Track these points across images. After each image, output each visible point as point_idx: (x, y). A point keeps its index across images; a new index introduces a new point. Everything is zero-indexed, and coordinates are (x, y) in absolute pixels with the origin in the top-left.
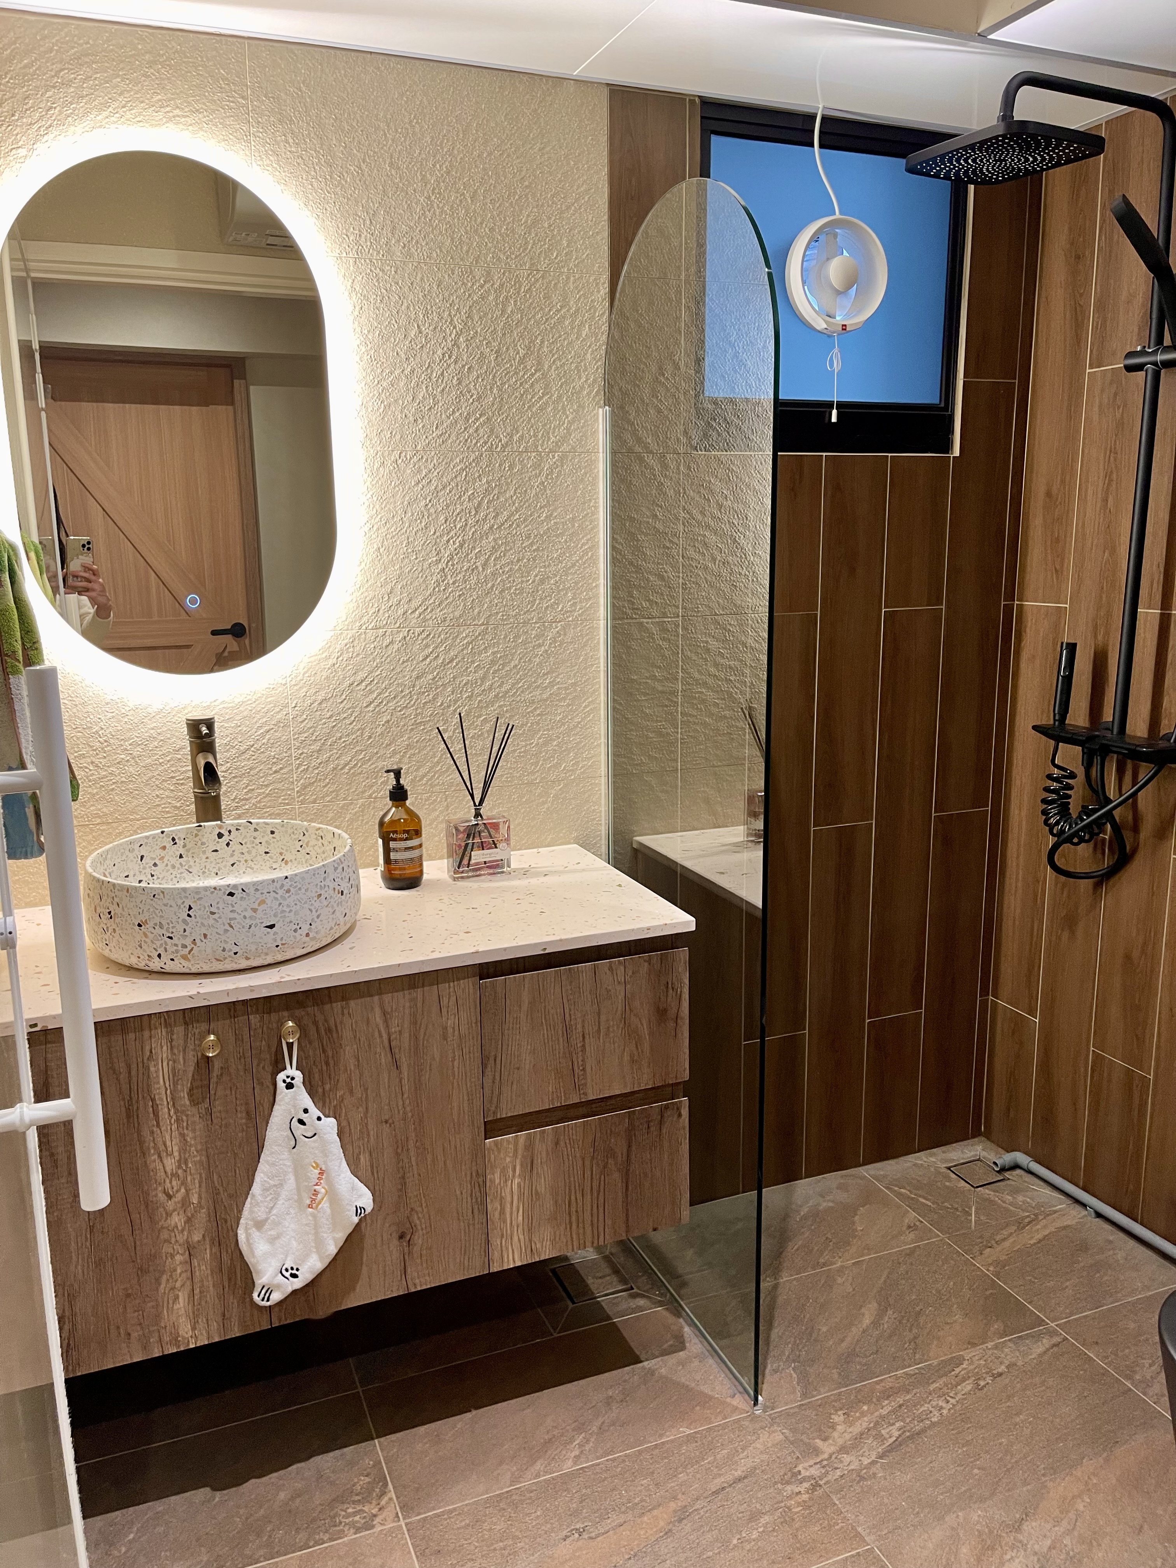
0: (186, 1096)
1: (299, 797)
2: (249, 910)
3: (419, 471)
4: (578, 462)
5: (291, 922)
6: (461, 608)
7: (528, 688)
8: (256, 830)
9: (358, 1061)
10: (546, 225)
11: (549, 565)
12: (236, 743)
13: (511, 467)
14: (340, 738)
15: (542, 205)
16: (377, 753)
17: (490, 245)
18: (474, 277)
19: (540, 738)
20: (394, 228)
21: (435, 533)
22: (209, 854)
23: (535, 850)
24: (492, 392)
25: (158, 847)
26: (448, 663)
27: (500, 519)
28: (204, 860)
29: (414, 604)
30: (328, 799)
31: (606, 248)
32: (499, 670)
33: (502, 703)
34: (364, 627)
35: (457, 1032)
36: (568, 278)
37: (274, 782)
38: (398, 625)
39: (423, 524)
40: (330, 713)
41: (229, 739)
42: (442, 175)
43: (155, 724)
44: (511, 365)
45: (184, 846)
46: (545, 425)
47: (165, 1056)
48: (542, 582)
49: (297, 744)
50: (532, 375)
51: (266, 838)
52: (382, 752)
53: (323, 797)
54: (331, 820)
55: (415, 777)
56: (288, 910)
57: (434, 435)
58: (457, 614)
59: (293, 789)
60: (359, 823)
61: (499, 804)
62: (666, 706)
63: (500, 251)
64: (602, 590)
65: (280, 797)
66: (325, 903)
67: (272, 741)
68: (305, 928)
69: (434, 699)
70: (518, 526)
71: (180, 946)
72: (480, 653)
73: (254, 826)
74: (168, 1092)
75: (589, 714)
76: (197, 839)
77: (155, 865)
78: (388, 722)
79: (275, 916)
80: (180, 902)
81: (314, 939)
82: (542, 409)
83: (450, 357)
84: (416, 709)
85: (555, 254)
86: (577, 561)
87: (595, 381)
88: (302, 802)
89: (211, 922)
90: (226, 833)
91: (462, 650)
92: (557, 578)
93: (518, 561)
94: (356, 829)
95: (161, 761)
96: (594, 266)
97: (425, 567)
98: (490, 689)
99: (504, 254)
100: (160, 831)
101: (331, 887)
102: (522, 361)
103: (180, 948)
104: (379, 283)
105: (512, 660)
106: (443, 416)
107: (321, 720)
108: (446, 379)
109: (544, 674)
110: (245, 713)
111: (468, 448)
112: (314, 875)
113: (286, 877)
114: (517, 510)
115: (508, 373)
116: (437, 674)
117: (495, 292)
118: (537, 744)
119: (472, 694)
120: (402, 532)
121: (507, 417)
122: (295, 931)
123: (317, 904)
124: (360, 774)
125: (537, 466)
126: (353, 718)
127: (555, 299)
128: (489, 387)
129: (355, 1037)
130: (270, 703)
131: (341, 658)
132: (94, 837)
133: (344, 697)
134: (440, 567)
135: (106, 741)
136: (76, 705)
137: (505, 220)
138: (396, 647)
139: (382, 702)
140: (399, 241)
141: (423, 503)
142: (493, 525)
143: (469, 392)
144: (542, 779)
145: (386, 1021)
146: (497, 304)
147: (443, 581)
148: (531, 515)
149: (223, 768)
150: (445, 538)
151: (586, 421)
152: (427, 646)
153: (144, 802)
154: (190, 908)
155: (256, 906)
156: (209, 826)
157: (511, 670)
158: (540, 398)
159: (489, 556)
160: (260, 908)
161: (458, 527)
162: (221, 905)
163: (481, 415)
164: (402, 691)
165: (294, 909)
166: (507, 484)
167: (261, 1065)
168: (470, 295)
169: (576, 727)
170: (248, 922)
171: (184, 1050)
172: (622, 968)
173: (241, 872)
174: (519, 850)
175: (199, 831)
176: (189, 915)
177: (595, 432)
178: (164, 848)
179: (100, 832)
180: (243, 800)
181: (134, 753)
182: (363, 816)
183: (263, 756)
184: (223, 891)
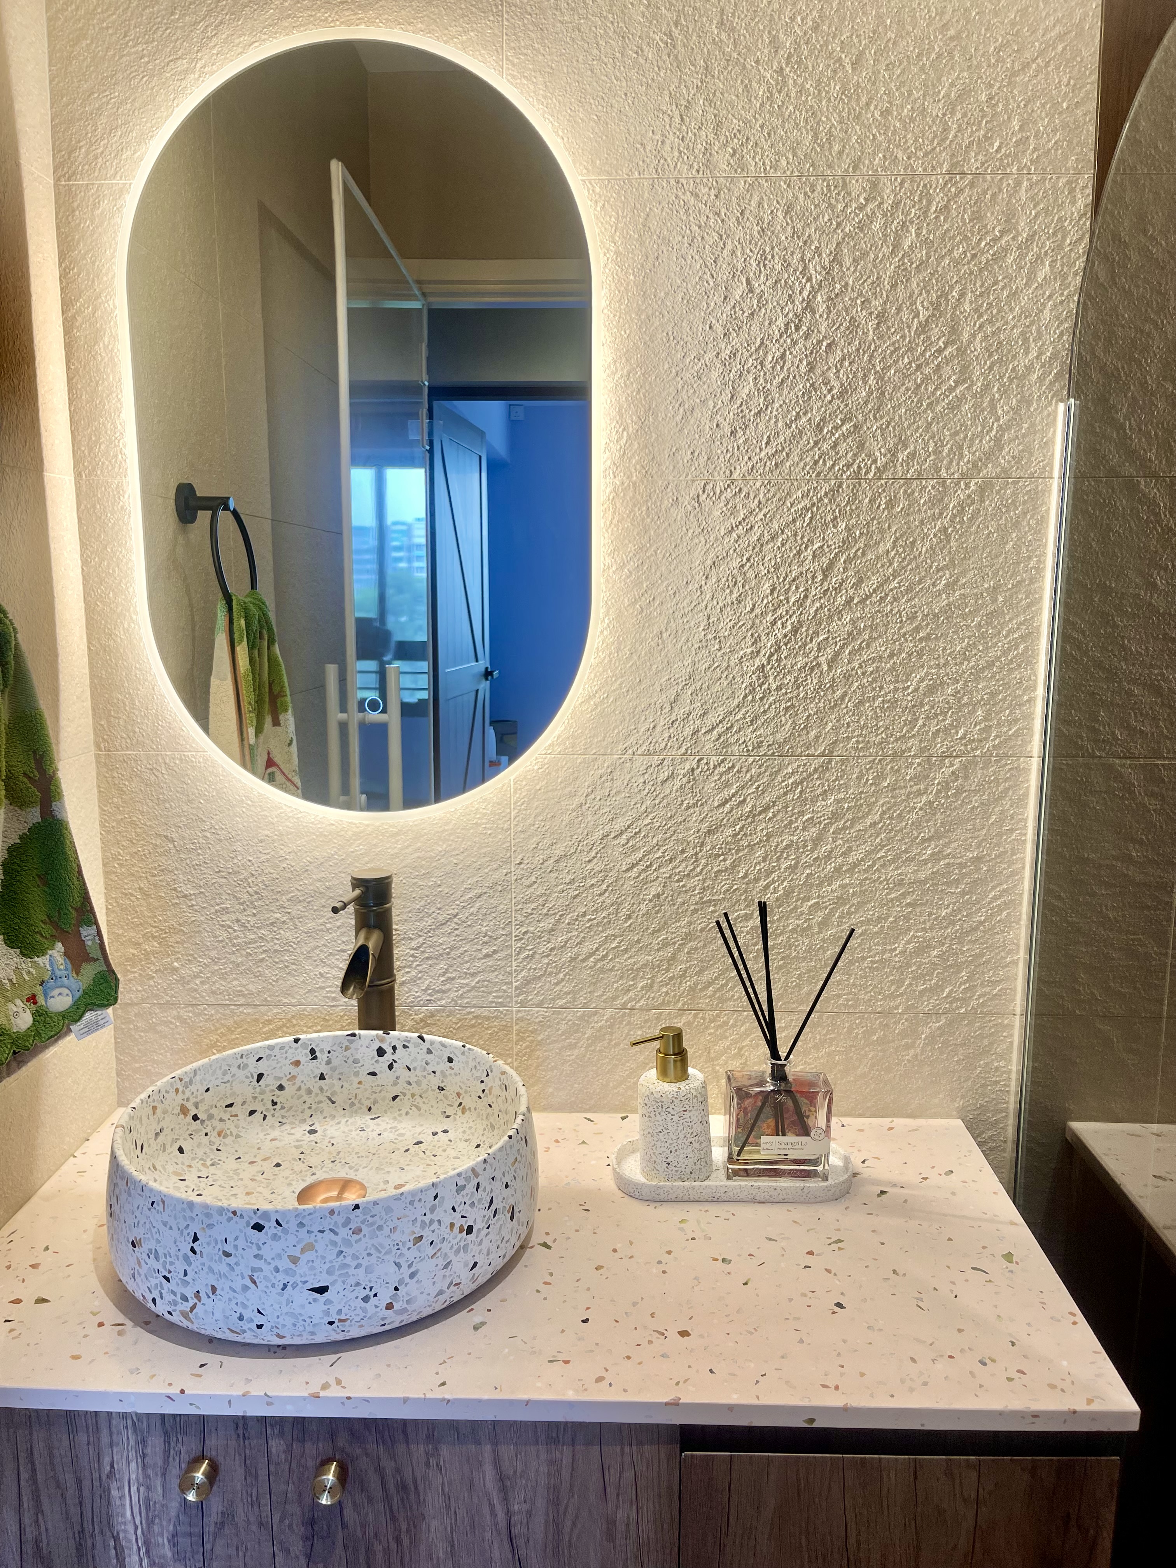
0: (166, 1542)
1: (517, 996)
2: (285, 1257)
3: (734, 511)
4: (1014, 493)
5: (358, 1284)
6: (787, 727)
7: (893, 861)
9: (452, 1546)
10: (983, 97)
11: (947, 663)
12: (433, 909)
13: (890, 504)
14: (584, 914)
15: (979, 67)
16: (638, 941)
17: (880, 138)
18: (849, 194)
19: (908, 943)
20: (719, 125)
21: (752, 610)
23: (888, 1120)
24: (865, 382)
25: (288, 1062)
26: (760, 813)
27: (865, 588)
28: (355, 1085)
29: (711, 719)
30: (561, 1002)
31: (1092, 129)
32: (844, 828)
33: (847, 881)
34: (630, 752)
36: (1018, 183)
37: (484, 971)
38: (683, 750)
39: (734, 596)
40: (571, 877)
41: (423, 903)
42: (805, 34)
43: (322, 875)
44: (903, 337)
46: (956, 433)
47: (133, 1476)
48: (931, 690)
49: (520, 918)
50: (940, 351)
51: (441, 1067)
52: (645, 941)
53: (553, 1000)
54: (562, 1035)
55: (696, 984)
56: (354, 1264)
57: (763, 454)
58: (780, 737)
59: (512, 983)
60: (605, 1043)
61: (832, 1039)
62: (1148, 908)
63: (898, 146)
64: (1039, 708)
65: (490, 993)
66: (431, 1251)
67: (484, 911)
68: (385, 1296)
69: (734, 866)
70: (895, 599)
71: (179, 1296)
72: (814, 800)
74: (139, 1532)
75: (1001, 911)
76: (348, 1053)
78: (658, 896)
79: (329, 1272)
81: (404, 1311)
82: (953, 407)
83: (797, 328)
84: (704, 880)
85: (996, 145)
86: (998, 658)
87: (1054, 356)
88: (523, 1004)
89: (224, 1268)
90: (389, 1050)
91: (785, 794)
92: (959, 686)
93: (892, 655)
94: (601, 1051)
95: (329, 926)
96: (1067, 159)
97: (732, 663)
98: (828, 857)
99: (905, 150)
101: (447, 1221)
102: (924, 328)
103: (178, 1299)
104: (688, 216)
105: (868, 814)
106: (780, 424)
107: (556, 886)
108: (788, 364)
109: (924, 840)
110: (449, 868)
111: (819, 474)
112: (411, 1203)
113: (357, 1207)
114: (895, 574)
115: (896, 350)
116: (741, 829)
117: (885, 215)
118: (904, 952)
119: (797, 863)
120: (699, 607)
121: (889, 423)
122: (366, 1299)
123: (411, 1255)
124: (611, 970)
125: (937, 501)
126: (604, 887)
127: (990, 220)
128: (860, 375)
129: (448, 1507)
130: (485, 855)
131: (593, 796)
132: (235, 1022)
133: (593, 854)
134: (757, 662)
135: (256, 893)
137: (910, 93)
138: (677, 783)
139: (651, 865)
140: (725, 146)
141: (736, 563)
142: (852, 599)
143: (826, 384)
144: (908, 1007)
145: (504, 1490)
146: (885, 235)
147: (760, 686)
148: (920, 582)
150: (770, 618)
151: (1032, 425)
152: (727, 785)
153: (303, 982)
154: (196, 1239)
155: (296, 1252)
156: (366, 1036)
157: (865, 830)
158: (951, 389)
159: (842, 648)
160: (305, 1258)
161: (792, 600)
162: (241, 1243)
163: (843, 421)
164: (683, 852)
165: (365, 1263)
166: (882, 531)
167: (287, 1522)
168: (839, 224)
169: (975, 929)
170: (281, 1278)
171: (164, 1474)
172: (974, 1475)
174: (860, 1116)
175: (351, 1042)
176: (193, 1250)
177: (1047, 445)
179: (243, 1017)
180: (438, 992)
181: (294, 913)
182: (611, 1034)
183: (469, 930)
184: (246, 1218)
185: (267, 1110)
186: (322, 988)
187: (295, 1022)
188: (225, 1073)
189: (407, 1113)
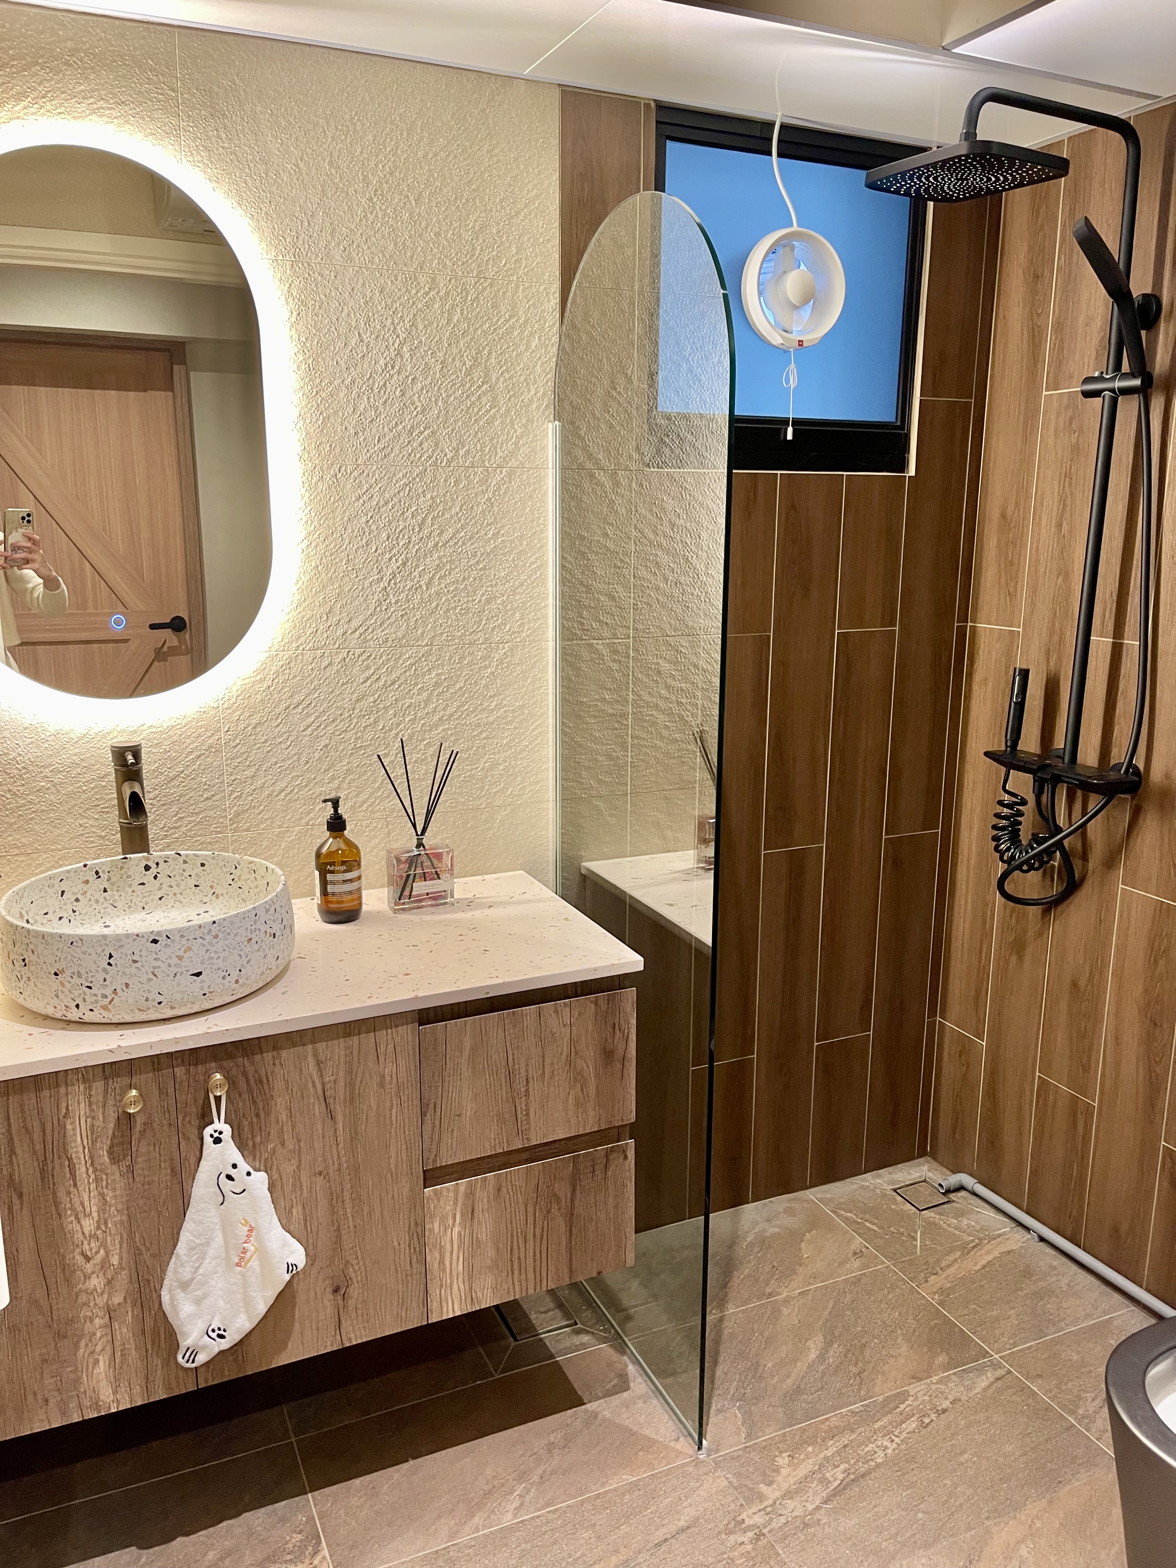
0: (105, 1153)
1: (231, 825)
2: (174, 957)
3: (360, 486)
4: (527, 478)
5: (219, 969)
6: (403, 628)
7: (474, 711)
8: (185, 862)
9: (291, 1112)
10: (494, 231)
11: (496, 584)
12: (165, 769)
13: (457, 483)
14: (276, 763)
15: (491, 211)
16: (314, 779)
17: (435, 250)
18: (419, 284)
19: (485, 763)
20: (334, 230)
21: (376, 550)
22: (136, 887)
23: (480, 877)
24: (437, 405)
25: (80, 882)
26: (390, 685)
27: (445, 537)
28: (130, 894)
29: (354, 624)
30: (262, 826)
31: (557, 256)
32: (443, 692)
33: (447, 726)
34: (301, 648)
35: (394, 1081)
36: (517, 287)
37: (205, 810)
38: (337, 646)
39: (364, 541)
40: (265, 738)
41: (157, 765)
42: (385, 176)
43: (77, 750)
44: (458, 377)
45: (109, 879)
46: (492, 439)
47: (82, 1113)
48: (489, 601)
49: (230, 770)
50: (480, 387)
51: (196, 871)
52: (319, 778)
53: (257, 825)
54: (265, 849)
55: (355, 803)
56: (216, 956)
57: (376, 448)
58: (400, 634)
59: (226, 817)
60: (296, 851)
61: (443, 830)
62: (616, 729)
63: (446, 257)
64: (551, 611)
65: (211, 825)
66: (256, 947)
67: (203, 767)
68: (235, 974)
69: (375, 722)
70: (464, 544)
71: (100, 996)
72: (423, 675)
73: (183, 858)
74: (86, 1150)
75: (537, 738)
76: (123, 872)
77: (77, 900)
78: (326, 746)
79: (202, 963)
80: (99, 950)
81: (244, 984)
82: (489, 422)
83: (393, 368)
84: (356, 733)
85: (504, 262)
86: (526, 580)
87: (544, 394)
88: (236, 830)
89: (133, 970)
90: (153, 866)
91: (405, 672)
92: (505, 598)
93: (464, 579)
94: (293, 857)
95: (84, 788)
96: (544, 274)
97: (365, 586)
98: (435, 711)
99: (451, 260)
100: (82, 864)
101: (263, 930)
102: (469, 372)
103: (100, 998)
104: (317, 288)
105: (457, 682)
106: (386, 429)
107: (255, 745)
108: (388, 390)
109: (490, 697)
110: (175, 738)
111: (412, 463)
112: (244, 918)
113: (214, 922)
114: (462, 528)
115: (454, 384)
116: (379, 697)
117: (441, 299)
118: (483, 768)
119: (415, 717)
120: (342, 549)
121: (453, 431)
122: (224, 978)
123: (247, 950)
124: (296, 800)
125: (484, 481)
126: (289, 743)
127: (503, 309)
128: (433, 399)
129: (287, 1088)
130: (201, 727)
131: (277, 681)
132: (11, 869)
133: (279, 721)
134: (382, 585)
135: (24, 768)
137: (451, 224)
138: (335, 668)
139: (320, 725)
140: (339, 244)
141: (364, 520)
142: (438, 543)
143: (413, 404)
144: (487, 804)
145: (320, 1070)
146: (442, 312)
147: (385, 601)
148: (477, 533)
149: (151, 796)
150: (387, 556)
151: (535, 436)
152: (368, 668)
153: (66, 832)
154: (111, 956)
155: (181, 953)
156: (135, 858)
157: (456, 692)
158: (488, 411)
159: (434, 575)
160: (186, 955)
161: (401, 544)
162: (144, 953)
163: (425, 429)
164: (341, 715)
165: (222, 955)
166: (453, 500)
167: (187, 1119)
168: (414, 303)
169: (523, 751)
170: (174, 970)
171: (104, 1106)
172: (568, 1010)
173: (170, 906)
174: (463, 877)
175: (125, 863)
176: (109, 964)
177: (544, 448)
178: (87, 882)
179: (18, 863)
180: (172, 828)
181: (56, 781)
182: (299, 844)
183: (193, 782)
184: (146, 937)
185: (70, 916)
186: (82, 835)
187: (61, 863)
188: (40, 891)
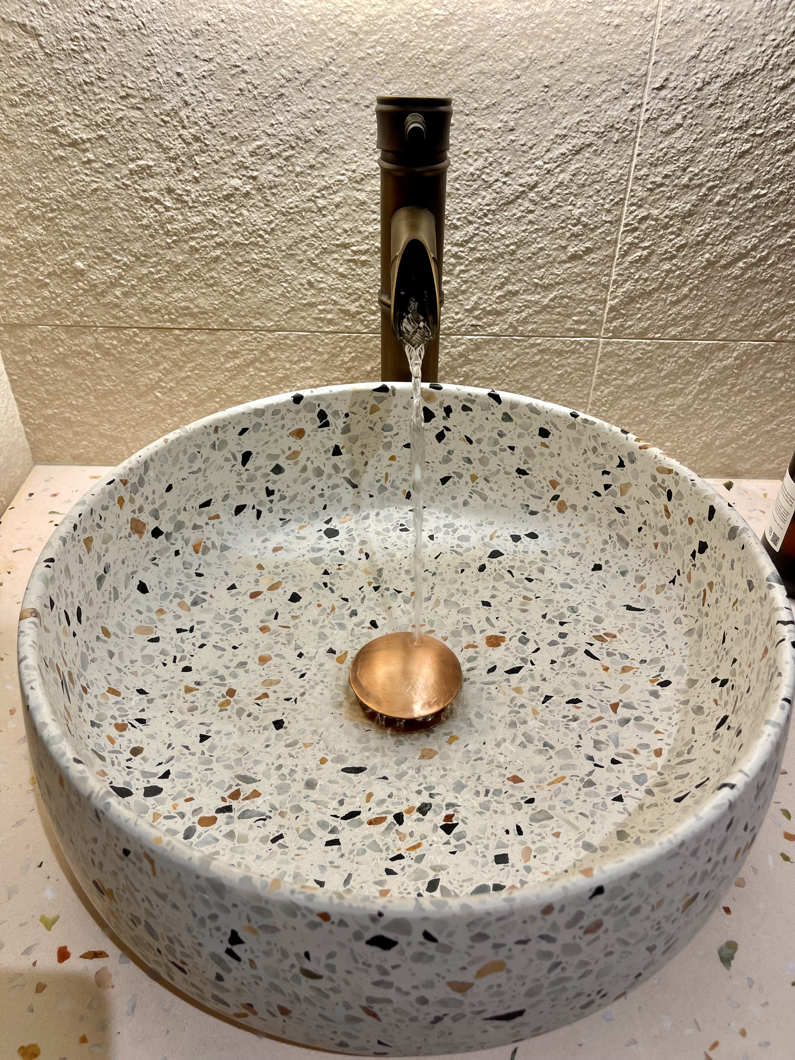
1: (610, 321)
8: (507, 418)
12: (497, 175)
14: (749, 187)
22: (398, 449)
25: (285, 432)
28: (385, 461)
30: (673, 331)
37: (565, 281)
40: (745, 116)
41: (480, 163)
43: (309, 104)
45: (346, 430)
49: (641, 193)
51: (526, 441)
53: (664, 327)
54: (664, 377)
56: (578, 973)
59: (605, 301)
60: (725, 389)
65: (569, 316)
67: (581, 179)
73: (503, 408)
76: (375, 417)
77: (278, 470)
88: (616, 333)
90: (440, 413)
94: (715, 400)
95: (321, 202)
100: (289, 397)
107: (715, 133)
110: (532, 95)
124: (765, 282)
130: (601, 69)
132: (183, 354)
135: (197, 139)
136: (122, 33)
149: (458, 236)
153: (283, 295)
155: (467, 977)
156: (405, 392)
160: (483, 982)
162: (343, 963)
175: (380, 400)
176: (232, 954)
178: (300, 433)
179: (194, 346)
180: (490, 313)
181: (262, 178)
182: (737, 376)
183: (552, 214)
184: (354, 927)
185: (261, 503)
186: (312, 305)
187: (272, 355)
188: (192, 459)
189: (465, 504)
